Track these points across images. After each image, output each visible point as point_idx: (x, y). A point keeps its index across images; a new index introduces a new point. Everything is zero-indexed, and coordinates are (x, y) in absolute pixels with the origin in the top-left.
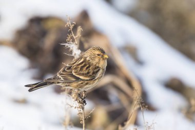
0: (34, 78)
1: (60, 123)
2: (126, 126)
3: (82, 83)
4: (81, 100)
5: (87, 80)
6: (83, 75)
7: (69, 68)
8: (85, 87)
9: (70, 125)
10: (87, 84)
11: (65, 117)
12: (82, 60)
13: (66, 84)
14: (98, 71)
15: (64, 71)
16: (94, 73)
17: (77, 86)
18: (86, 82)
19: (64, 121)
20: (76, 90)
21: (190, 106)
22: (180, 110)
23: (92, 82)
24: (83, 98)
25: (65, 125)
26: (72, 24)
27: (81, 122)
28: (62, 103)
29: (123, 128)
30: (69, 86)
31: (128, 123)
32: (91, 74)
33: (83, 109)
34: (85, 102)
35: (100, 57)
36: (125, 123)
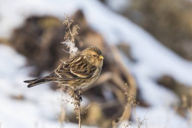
0: (31, 75)
1: (56, 119)
2: (119, 122)
3: (79, 81)
4: (77, 96)
5: (84, 78)
6: (80, 73)
7: (67, 66)
8: (82, 84)
9: (65, 120)
10: (84, 82)
11: (61, 113)
12: (79, 59)
13: (64, 81)
14: (95, 70)
15: (62, 69)
16: (91, 72)
17: (75, 83)
18: (83, 80)
19: (60, 117)
20: (73, 88)
21: (181, 103)
22: (172, 106)
23: (89, 80)
24: (79, 94)
25: (60, 120)
26: (70, 22)
27: (77, 118)
28: (59, 99)
29: (117, 124)
30: (66, 83)
31: (122, 118)
32: (88, 72)
33: (79, 105)
34: (81, 98)
35: (96, 57)
36: (119, 119)
